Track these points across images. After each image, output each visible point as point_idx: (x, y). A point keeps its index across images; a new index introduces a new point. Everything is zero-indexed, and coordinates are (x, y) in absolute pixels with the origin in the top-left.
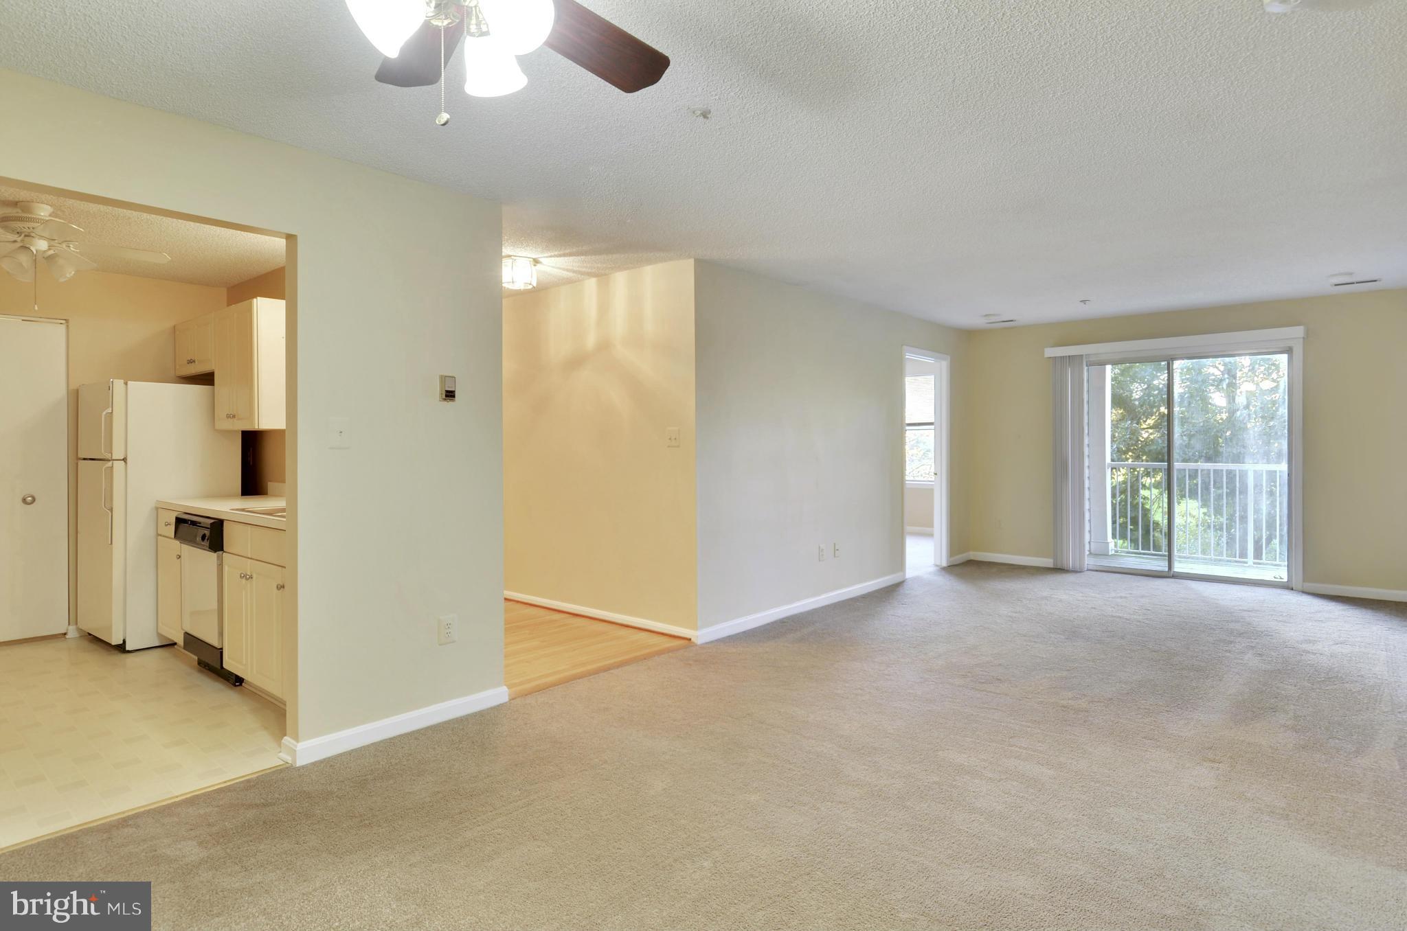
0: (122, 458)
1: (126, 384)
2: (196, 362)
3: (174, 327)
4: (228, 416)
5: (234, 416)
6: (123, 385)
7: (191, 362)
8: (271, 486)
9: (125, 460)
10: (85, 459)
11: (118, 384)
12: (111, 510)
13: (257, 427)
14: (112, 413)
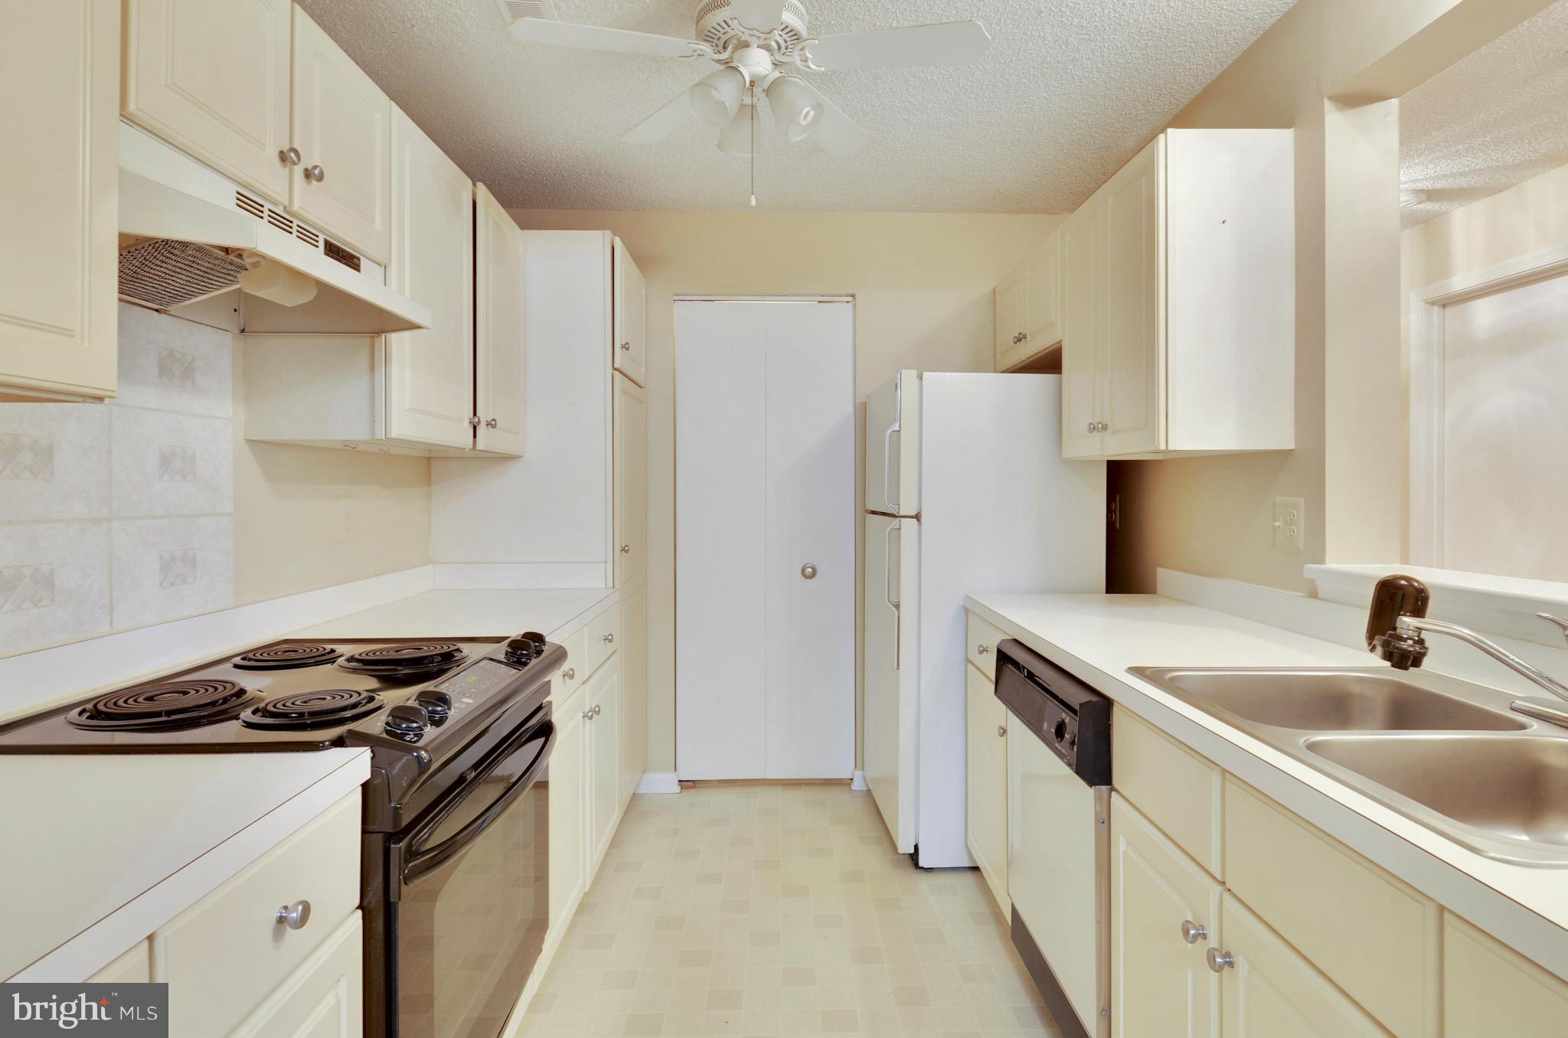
0: (913, 513)
1: (921, 378)
2: (1029, 338)
3: (994, 291)
4: (1093, 428)
5: (1105, 427)
6: (916, 381)
7: (1020, 339)
8: (1164, 577)
9: (917, 517)
10: (873, 512)
11: (909, 376)
12: (897, 607)
13: (1163, 447)
14: (899, 431)
